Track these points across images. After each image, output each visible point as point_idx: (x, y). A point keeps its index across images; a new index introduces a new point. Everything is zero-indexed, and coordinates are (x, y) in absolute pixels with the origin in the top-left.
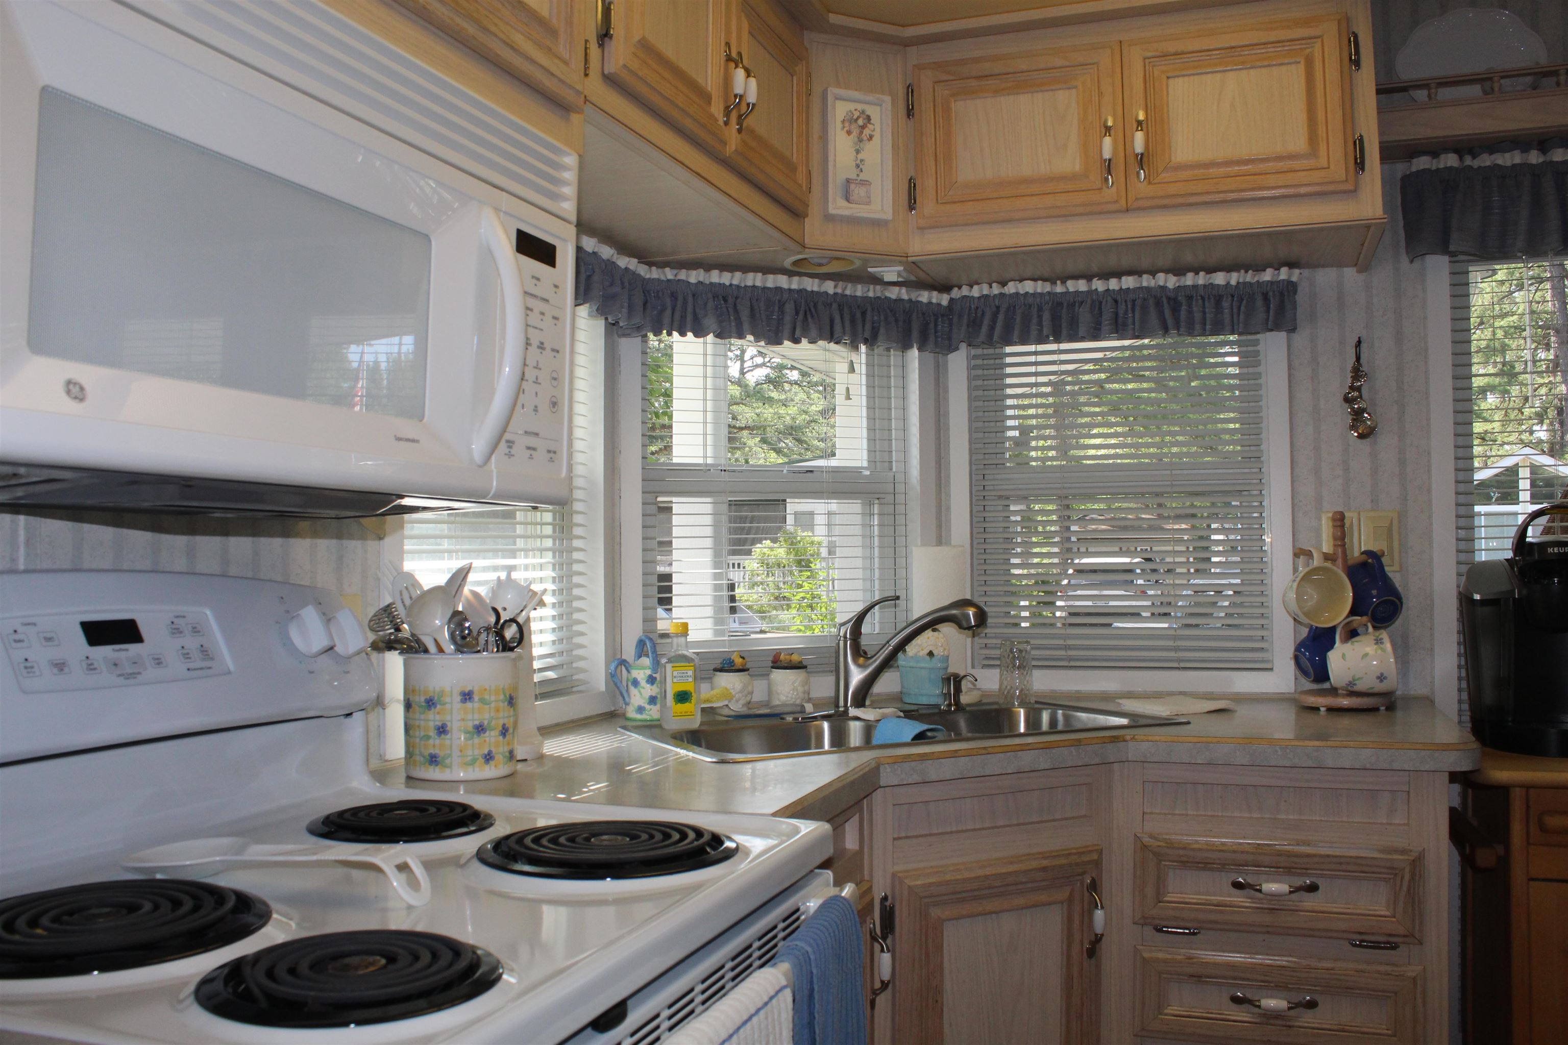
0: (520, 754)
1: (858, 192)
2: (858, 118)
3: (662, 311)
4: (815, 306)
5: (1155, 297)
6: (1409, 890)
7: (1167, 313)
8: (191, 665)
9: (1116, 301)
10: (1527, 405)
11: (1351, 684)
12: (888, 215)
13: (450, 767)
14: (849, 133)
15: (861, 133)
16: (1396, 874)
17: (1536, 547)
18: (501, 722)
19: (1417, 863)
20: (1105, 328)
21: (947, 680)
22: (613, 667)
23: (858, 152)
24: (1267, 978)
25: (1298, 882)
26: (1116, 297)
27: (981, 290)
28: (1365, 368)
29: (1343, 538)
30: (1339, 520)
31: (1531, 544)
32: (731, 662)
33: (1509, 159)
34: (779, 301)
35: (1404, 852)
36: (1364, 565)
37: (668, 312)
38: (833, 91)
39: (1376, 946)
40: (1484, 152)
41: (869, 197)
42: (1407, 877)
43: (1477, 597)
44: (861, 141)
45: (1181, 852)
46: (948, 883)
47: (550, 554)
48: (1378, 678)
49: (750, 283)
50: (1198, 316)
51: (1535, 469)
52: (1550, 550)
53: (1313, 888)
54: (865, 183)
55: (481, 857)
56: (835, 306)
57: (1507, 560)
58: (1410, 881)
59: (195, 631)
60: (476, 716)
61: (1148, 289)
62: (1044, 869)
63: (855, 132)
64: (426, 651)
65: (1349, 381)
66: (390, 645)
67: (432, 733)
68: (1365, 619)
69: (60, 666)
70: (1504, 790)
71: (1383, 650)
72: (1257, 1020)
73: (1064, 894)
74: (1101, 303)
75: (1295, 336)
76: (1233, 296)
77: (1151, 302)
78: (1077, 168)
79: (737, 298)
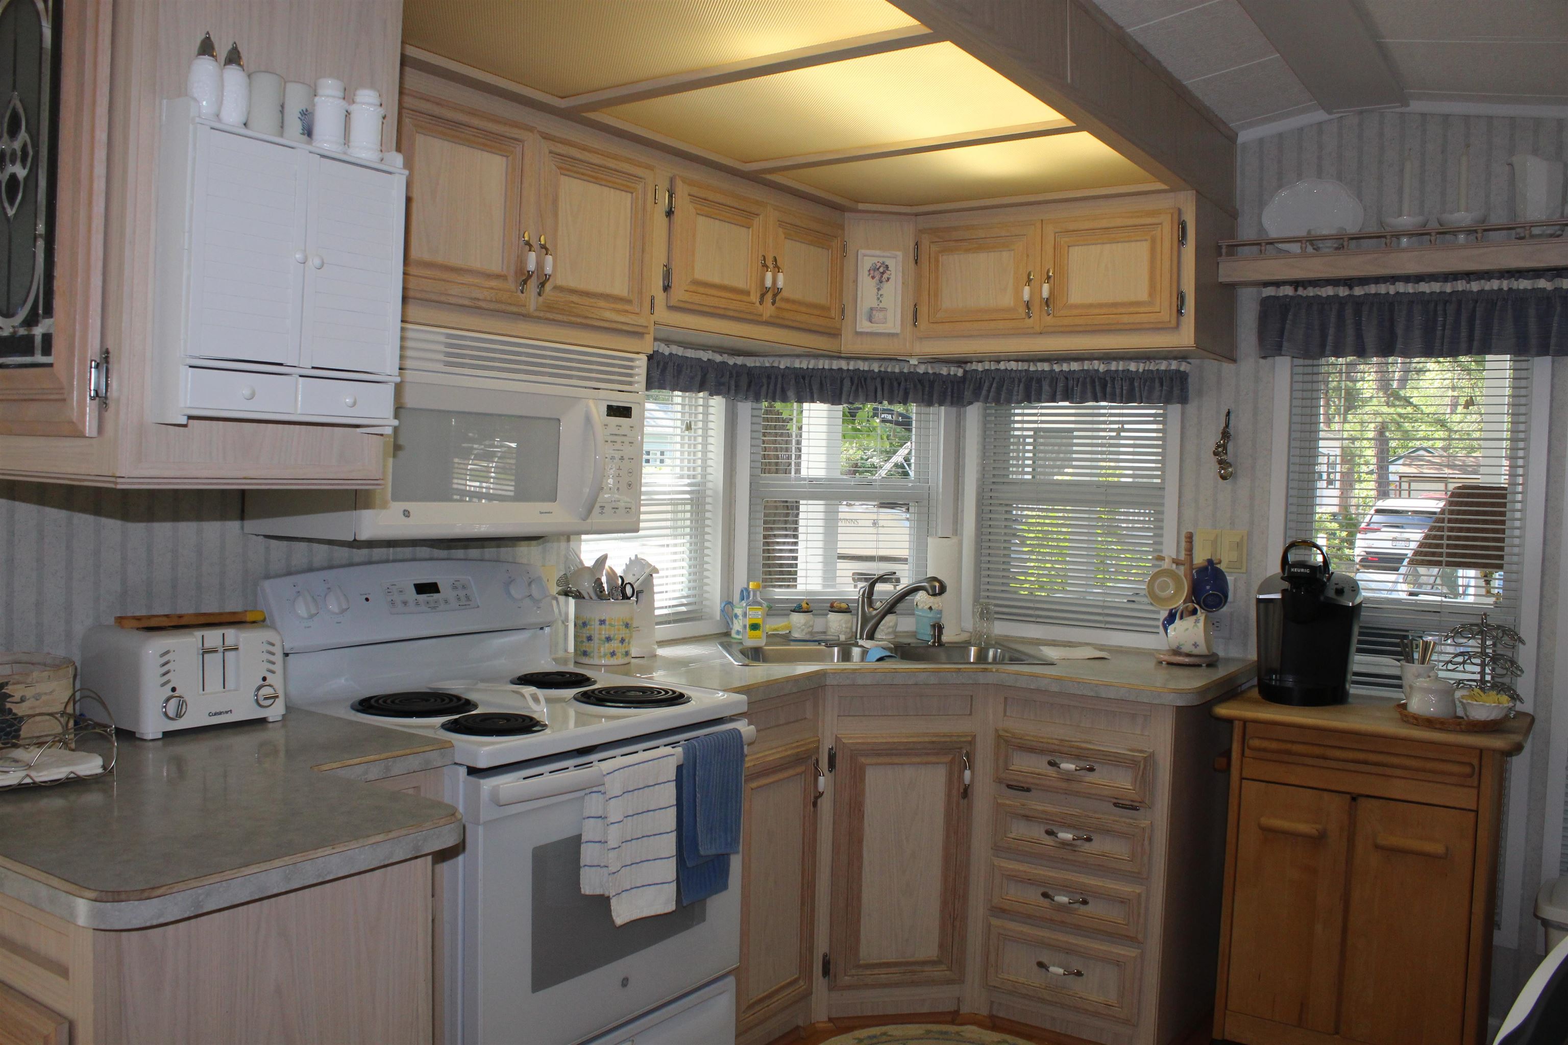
0: (634, 652)
1: (878, 315)
2: (880, 267)
3: (762, 386)
4: (865, 379)
5: (1091, 377)
6: (1142, 776)
7: (1098, 388)
8: (461, 604)
9: (1067, 378)
11: (1179, 647)
12: (898, 330)
13: (593, 657)
14: (873, 277)
15: (882, 277)
16: (1135, 765)
18: (621, 636)
19: (1150, 759)
20: (1058, 397)
21: (934, 626)
22: (723, 605)
23: (879, 289)
24: (1063, 821)
25: (1083, 764)
26: (1068, 375)
27: (984, 366)
28: (1231, 431)
29: (1191, 550)
30: (1189, 538)
32: (800, 607)
33: (1329, 291)
34: (841, 377)
35: (1141, 751)
37: (765, 388)
38: (862, 252)
39: (1124, 807)
40: (1311, 286)
41: (886, 319)
42: (1143, 767)
44: (881, 282)
45: (1019, 741)
46: (868, 744)
47: (688, 537)
48: (1194, 645)
49: (821, 367)
50: (1118, 391)
52: (1293, 570)
53: (1091, 770)
54: (883, 310)
55: (576, 698)
56: (879, 380)
58: (1144, 770)
59: (464, 587)
60: (607, 633)
61: (1088, 371)
62: (933, 742)
63: (877, 278)
64: (584, 598)
65: (1219, 439)
66: (566, 594)
67: (585, 640)
68: (1196, 605)
69: (405, 603)
70: (1230, 721)
71: (1198, 627)
72: (1058, 845)
73: (948, 758)
74: (1057, 379)
75: (1188, 406)
76: (1141, 379)
77: (1088, 380)
78: (1012, 304)
79: (811, 376)
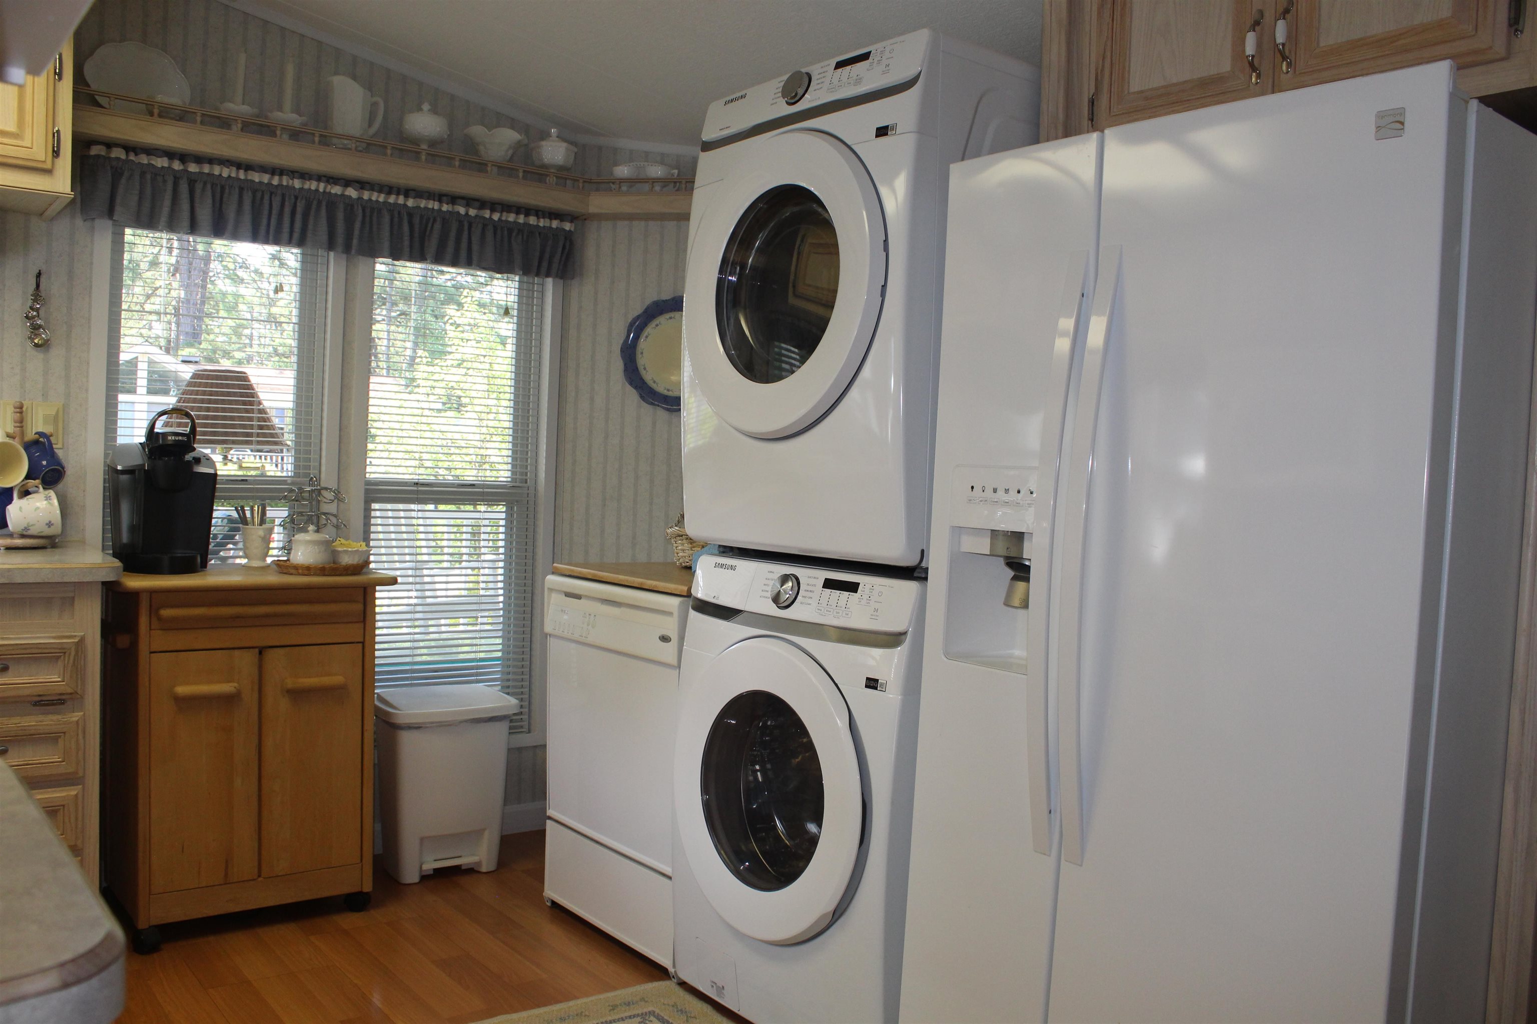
6: (74, 662)
10: (148, 301)
11: (26, 529)
16: (65, 653)
17: (161, 436)
19: (81, 643)
28: (43, 294)
29: (21, 421)
30: (20, 409)
31: (158, 433)
33: (161, 162)
35: (70, 637)
36: (36, 442)
39: (50, 703)
40: (144, 153)
42: (73, 653)
43: (119, 468)
48: (47, 524)
51: (151, 363)
52: (170, 438)
53: (5, 669)
57: (140, 444)
58: (75, 655)
65: (30, 303)
68: (37, 481)
70: (135, 595)
71: (52, 505)
